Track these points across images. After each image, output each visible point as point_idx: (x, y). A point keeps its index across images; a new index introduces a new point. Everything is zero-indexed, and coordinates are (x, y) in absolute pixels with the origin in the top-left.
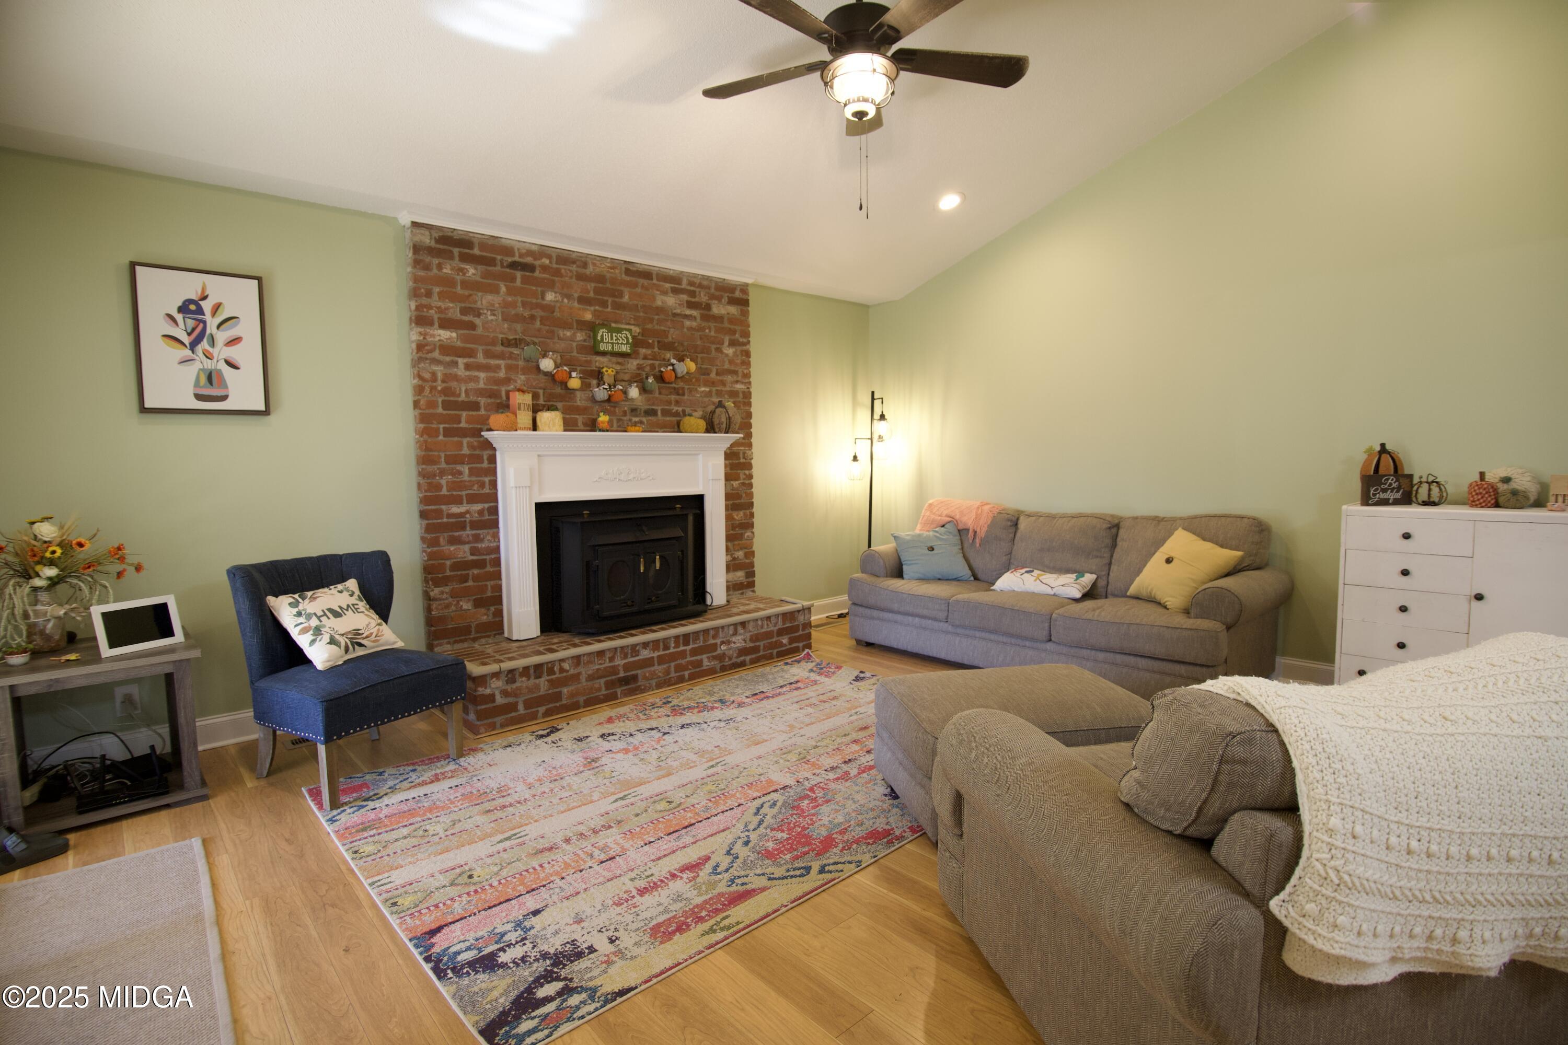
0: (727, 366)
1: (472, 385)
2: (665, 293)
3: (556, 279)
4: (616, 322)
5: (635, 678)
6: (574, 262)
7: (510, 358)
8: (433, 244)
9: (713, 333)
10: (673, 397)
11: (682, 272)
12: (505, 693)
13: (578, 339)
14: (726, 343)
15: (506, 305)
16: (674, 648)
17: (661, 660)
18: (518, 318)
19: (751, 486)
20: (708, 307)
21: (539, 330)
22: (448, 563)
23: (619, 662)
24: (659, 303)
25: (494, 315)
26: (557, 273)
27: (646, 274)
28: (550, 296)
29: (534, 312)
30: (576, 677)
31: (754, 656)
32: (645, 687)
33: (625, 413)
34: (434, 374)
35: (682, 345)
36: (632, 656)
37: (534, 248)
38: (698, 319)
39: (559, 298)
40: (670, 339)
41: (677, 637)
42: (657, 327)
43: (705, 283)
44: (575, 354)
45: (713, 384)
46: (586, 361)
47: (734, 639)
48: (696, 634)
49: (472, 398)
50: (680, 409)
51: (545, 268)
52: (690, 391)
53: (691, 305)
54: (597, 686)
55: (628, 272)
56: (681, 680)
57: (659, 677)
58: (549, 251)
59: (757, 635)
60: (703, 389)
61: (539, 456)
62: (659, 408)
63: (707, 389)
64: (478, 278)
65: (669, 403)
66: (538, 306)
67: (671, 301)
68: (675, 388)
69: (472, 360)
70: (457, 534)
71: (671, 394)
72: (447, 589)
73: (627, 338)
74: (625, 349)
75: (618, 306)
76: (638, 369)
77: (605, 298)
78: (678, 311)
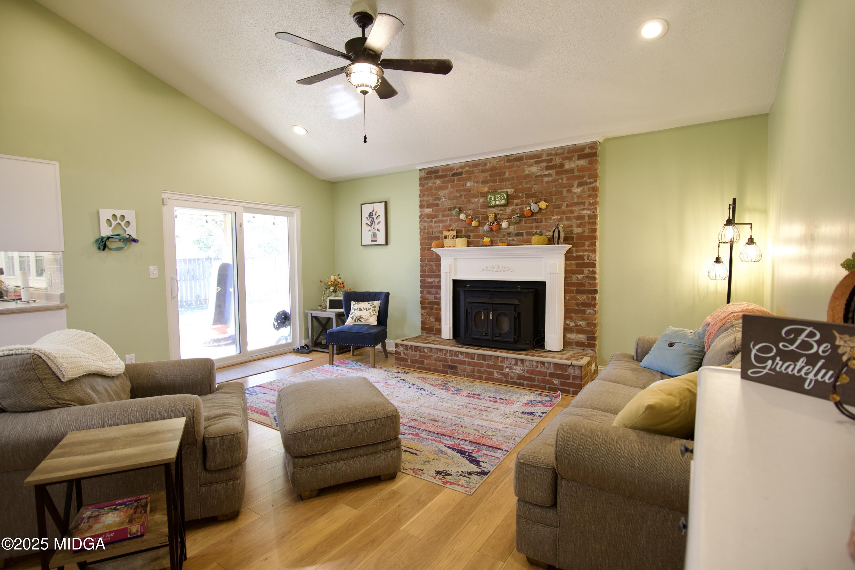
0: (575, 200)
1: (437, 229)
2: (531, 166)
3: (472, 175)
4: (500, 189)
5: (456, 367)
6: (480, 165)
7: (451, 216)
8: (426, 176)
9: (565, 181)
10: (534, 225)
11: (542, 150)
12: (404, 354)
13: (481, 202)
14: (575, 186)
15: (450, 193)
16: (477, 360)
17: (469, 364)
18: (455, 198)
19: (595, 279)
20: (562, 165)
21: (463, 201)
22: (427, 301)
23: (449, 357)
24: (527, 172)
25: (445, 198)
26: (472, 172)
27: (519, 158)
28: (469, 184)
29: (462, 193)
30: (430, 357)
31: (530, 383)
32: (461, 374)
33: (504, 236)
34: (424, 226)
35: (542, 193)
36: (455, 357)
37: (462, 164)
38: (554, 176)
39: (473, 184)
40: (533, 191)
41: (479, 355)
42: (525, 186)
43: (560, 151)
44: (479, 209)
45: (564, 213)
46: (485, 212)
47: (515, 367)
48: (490, 356)
49: (437, 235)
50: (538, 231)
51: (467, 172)
52: (546, 219)
53: (548, 168)
54: (438, 364)
55: (508, 161)
56: (480, 378)
57: (468, 372)
58: (469, 163)
59: (532, 370)
60: (555, 217)
61: (455, 259)
62: (524, 232)
63: (559, 217)
64: (441, 185)
65: (531, 228)
66: (463, 190)
67: (534, 169)
68: (535, 219)
69: (437, 219)
70: (430, 290)
71: (532, 222)
72: (426, 311)
73: (503, 196)
74: (502, 202)
75: (501, 180)
76: (512, 211)
77: (496, 178)
78: (540, 174)
